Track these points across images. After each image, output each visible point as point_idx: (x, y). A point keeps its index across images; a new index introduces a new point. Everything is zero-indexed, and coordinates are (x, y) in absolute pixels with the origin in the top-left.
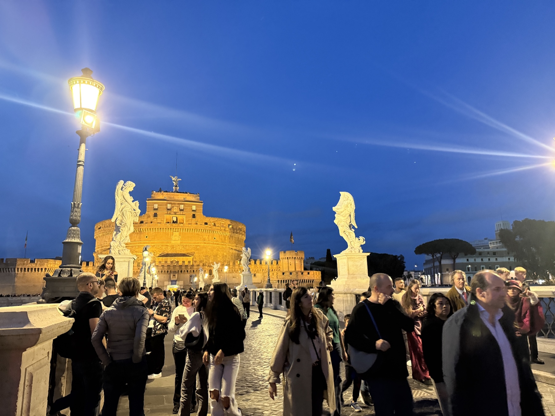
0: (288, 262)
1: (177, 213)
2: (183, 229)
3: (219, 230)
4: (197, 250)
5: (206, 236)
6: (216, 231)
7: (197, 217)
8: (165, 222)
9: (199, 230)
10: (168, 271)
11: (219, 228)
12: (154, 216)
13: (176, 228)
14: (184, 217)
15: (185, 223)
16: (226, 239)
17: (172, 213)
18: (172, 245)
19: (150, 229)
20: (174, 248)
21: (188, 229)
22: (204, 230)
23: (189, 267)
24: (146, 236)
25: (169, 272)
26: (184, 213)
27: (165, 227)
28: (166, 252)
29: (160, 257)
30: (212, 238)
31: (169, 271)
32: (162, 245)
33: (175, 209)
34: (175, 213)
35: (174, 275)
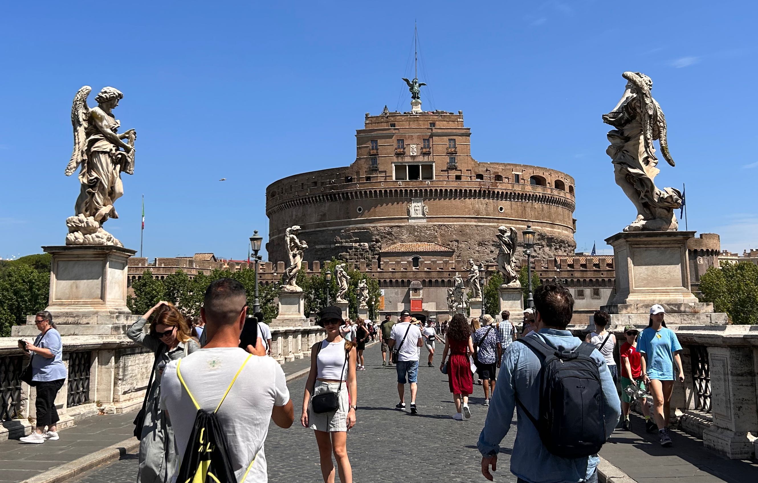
1: (417, 158)
2: (431, 190)
3: (509, 191)
4: (463, 235)
5: (481, 205)
6: (502, 193)
7: (459, 163)
8: (394, 178)
9: (466, 191)
10: (403, 282)
11: (509, 186)
12: (372, 167)
13: (416, 188)
17: (406, 158)
18: (411, 226)
19: (366, 193)
20: (414, 232)
21: (441, 191)
22: (475, 192)
23: (446, 275)
24: (359, 207)
25: (406, 284)
26: (431, 157)
27: (394, 189)
28: (399, 241)
30: (494, 210)
33: (413, 149)
34: (413, 157)
35: (416, 290)
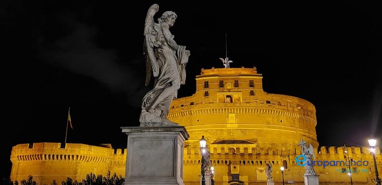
1: (231, 91)
2: (240, 109)
3: (285, 111)
4: (260, 135)
5: (270, 119)
6: (282, 112)
7: (256, 94)
8: (218, 102)
9: (260, 110)
10: (226, 162)
11: (286, 108)
12: (205, 96)
13: (231, 108)
14: (240, 95)
15: (241, 102)
16: (296, 122)
17: (225, 91)
18: (228, 130)
19: (201, 111)
20: (230, 133)
21: (246, 109)
22: (266, 111)
24: (198, 119)
25: (228, 163)
26: (239, 90)
27: (218, 108)
28: (221, 139)
29: (214, 145)
30: (277, 121)
31: (228, 161)
32: (217, 130)
33: (229, 85)
35: (235, 167)
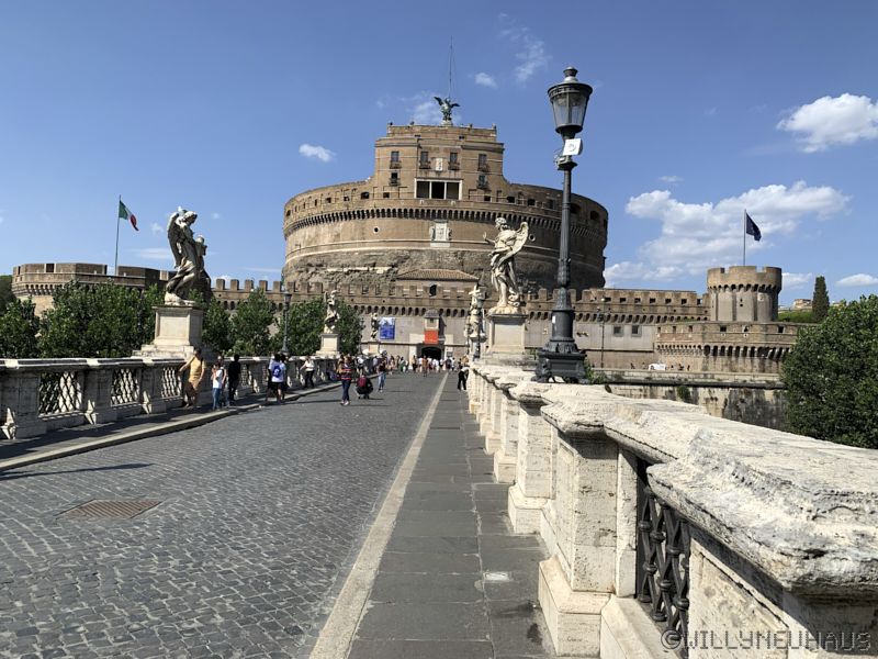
0: (734, 297)
1: (443, 174)
2: (456, 212)
3: (542, 218)
6: (534, 220)
8: (415, 196)
10: (417, 310)
11: (543, 212)
12: (392, 182)
13: (440, 209)
14: (460, 183)
15: (460, 197)
18: (432, 251)
19: (383, 212)
20: (435, 257)
21: (467, 213)
24: (375, 228)
25: (420, 312)
26: (459, 175)
27: (414, 208)
31: (420, 308)
32: (410, 251)
33: (439, 164)
34: (438, 172)
35: (432, 320)
